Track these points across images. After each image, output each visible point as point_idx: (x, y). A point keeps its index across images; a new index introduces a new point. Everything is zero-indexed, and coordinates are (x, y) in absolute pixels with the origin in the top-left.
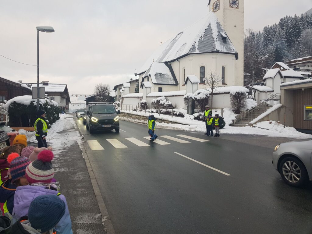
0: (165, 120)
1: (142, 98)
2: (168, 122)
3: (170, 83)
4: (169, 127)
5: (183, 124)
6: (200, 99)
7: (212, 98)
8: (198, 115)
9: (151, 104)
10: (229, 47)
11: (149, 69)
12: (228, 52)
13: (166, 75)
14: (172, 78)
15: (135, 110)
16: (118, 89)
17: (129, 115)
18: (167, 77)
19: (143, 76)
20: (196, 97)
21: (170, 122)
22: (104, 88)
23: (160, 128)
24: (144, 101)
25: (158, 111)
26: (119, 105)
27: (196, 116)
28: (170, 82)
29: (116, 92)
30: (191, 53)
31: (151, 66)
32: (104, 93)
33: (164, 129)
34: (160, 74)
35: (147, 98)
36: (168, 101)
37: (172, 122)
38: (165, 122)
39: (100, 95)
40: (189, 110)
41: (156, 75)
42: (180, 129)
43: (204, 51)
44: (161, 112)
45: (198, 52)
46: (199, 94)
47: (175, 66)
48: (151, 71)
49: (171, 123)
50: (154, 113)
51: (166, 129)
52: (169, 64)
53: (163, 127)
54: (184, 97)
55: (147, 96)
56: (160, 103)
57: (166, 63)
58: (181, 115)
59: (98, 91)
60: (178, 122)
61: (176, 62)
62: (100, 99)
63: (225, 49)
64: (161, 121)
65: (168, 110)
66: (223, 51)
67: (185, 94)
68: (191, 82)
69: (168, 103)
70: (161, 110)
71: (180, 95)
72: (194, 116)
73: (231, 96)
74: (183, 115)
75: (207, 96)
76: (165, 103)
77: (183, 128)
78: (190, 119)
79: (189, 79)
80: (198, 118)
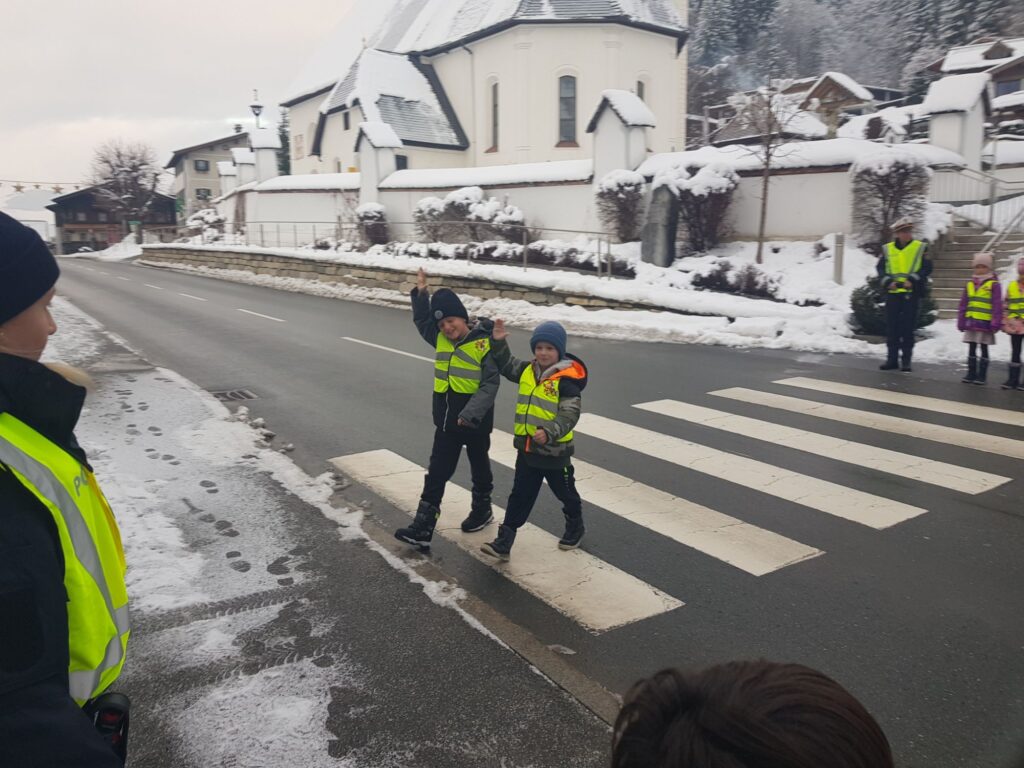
0: (572, 295)
1: (353, 195)
2: (591, 301)
3: (438, 141)
4: (617, 327)
6: (705, 193)
7: (765, 189)
8: (717, 267)
9: (413, 220)
10: (662, 6)
11: (350, 78)
12: (658, 24)
13: (418, 106)
14: (443, 118)
15: (325, 246)
16: (188, 165)
17: (317, 268)
18: (424, 113)
19: (325, 105)
20: (686, 184)
21: (603, 303)
22: (133, 158)
24: (369, 205)
25: (471, 250)
26: (219, 224)
27: (705, 274)
28: (437, 134)
29: (181, 176)
31: (355, 66)
32: (135, 179)
33: (596, 338)
34: (396, 99)
35: (384, 193)
36: (508, 209)
37: (613, 304)
38: (570, 305)
39: (115, 187)
40: (654, 244)
41: (383, 101)
42: (693, 338)
43: (578, 15)
44: (495, 254)
45: (554, 17)
46: (693, 170)
47: (450, 70)
48: (358, 84)
49: (612, 308)
50: (446, 258)
52: (424, 61)
54: (595, 188)
55: (383, 184)
56: (472, 216)
57: (414, 57)
58: (622, 271)
59: (110, 169)
60: (658, 302)
61: (459, 55)
62: (117, 202)
63: (648, 12)
64: (542, 298)
67: (586, 176)
68: (621, 118)
69: (511, 213)
70: (487, 246)
71: (562, 179)
72: (687, 272)
73: (855, 182)
74: (629, 267)
75: (733, 182)
76: (496, 215)
77: (708, 333)
78: (672, 285)
79: (611, 106)
80: (714, 282)
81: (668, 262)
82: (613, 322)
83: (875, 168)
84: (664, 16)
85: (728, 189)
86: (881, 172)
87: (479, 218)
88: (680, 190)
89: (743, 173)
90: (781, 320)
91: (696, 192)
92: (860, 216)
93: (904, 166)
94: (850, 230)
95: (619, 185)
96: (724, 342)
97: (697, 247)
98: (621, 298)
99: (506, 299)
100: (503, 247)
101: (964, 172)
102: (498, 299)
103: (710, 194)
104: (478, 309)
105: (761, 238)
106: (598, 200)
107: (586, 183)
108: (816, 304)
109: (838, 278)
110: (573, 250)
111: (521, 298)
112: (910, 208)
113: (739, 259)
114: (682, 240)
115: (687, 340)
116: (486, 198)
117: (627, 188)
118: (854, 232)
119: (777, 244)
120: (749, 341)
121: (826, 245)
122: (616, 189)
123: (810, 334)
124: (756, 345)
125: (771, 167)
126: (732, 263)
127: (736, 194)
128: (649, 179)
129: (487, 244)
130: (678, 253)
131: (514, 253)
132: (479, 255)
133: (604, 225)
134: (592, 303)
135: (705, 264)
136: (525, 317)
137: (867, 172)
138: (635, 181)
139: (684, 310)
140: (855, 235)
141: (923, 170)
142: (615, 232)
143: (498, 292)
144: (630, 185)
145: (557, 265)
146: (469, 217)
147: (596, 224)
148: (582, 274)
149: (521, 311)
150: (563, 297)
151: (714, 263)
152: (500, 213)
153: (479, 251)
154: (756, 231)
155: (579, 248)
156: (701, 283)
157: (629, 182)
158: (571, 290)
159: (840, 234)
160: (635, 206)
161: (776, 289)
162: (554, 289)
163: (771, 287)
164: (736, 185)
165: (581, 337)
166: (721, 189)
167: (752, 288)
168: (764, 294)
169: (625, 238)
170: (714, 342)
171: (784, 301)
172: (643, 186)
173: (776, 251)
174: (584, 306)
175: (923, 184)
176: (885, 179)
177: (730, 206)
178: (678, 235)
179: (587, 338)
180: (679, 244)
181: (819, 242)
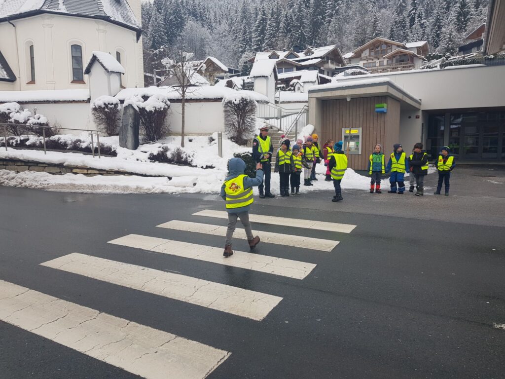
0: (77, 167)
2: (89, 171)
5: (145, 176)
6: (153, 110)
8: (162, 150)
10: (127, 14)
12: (126, 23)
20: (142, 105)
21: (98, 172)
23: (73, 191)
27: (155, 153)
30: (48, 10)
33: (92, 194)
36: (37, 116)
37: (102, 172)
38: (76, 173)
40: (126, 137)
42: (149, 190)
43: (80, 12)
44: (28, 143)
45: (65, 11)
46: (145, 98)
49: (102, 174)
51: (97, 194)
53: (81, 186)
54: (91, 105)
58: (108, 152)
60: (129, 170)
61: (6, 26)
63: (120, 16)
64: (58, 170)
65: (52, 138)
66: (117, 20)
67: (86, 99)
68: (104, 67)
69: (39, 119)
70: (22, 138)
71: (71, 99)
72: (146, 152)
73: (225, 107)
74: (113, 150)
75: (167, 105)
76: (28, 120)
77: (157, 187)
78: (137, 160)
79: (98, 60)
80: (160, 158)
81: (135, 147)
82: (102, 183)
83: (233, 101)
84: (130, 20)
85: (164, 108)
86: (236, 103)
87: (16, 121)
88: (139, 108)
89: (172, 101)
90: (196, 177)
91: (148, 109)
92: (229, 124)
93: (246, 100)
94: (224, 131)
95: (105, 104)
96: (166, 191)
97: (150, 139)
98: (107, 168)
99: (32, 172)
100: (33, 139)
101: (269, 104)
102: (27, 172)
103: (155, 110)
104: (13, 178)
105: (183, 134)
106: (93, 112)
107: (86, 102)
108: (211, 167)
109: (221, 154)
110: (79, 141)
111: (43, 171)
112: (249, 120)
113: (173, 145)
114: (142, 134)
115: (146, 191)
116: (22, 109)
117: (109, 106)
118: (225, 131)
119: (191, 137)
120: (179, 190)
121: (214, 138)
122: (103, 106)
123: (210, 184)
124: (183, 192)
125: (185, 98)
126: (169, 147)
127: (169, 111)
128: (122, 102)
129: (22, 137)
130: (141, 142)
131: (41, 142)
132: (17, 144)
133: (98, 126)
134: (89, 172)
135: (155, 148)
136: (45, 182)
137: (230, 102)
138: (114, 102)
139: (144, 174)
140: (226, 133)
141: (254, 102)
142: (104, 131)
143: (28, 167)
144: (112, 104)
145: (69, 149)
146: (10, 120)
147: (93, 126)
148: (84, 154)
149: (42, 179)
150: (71, 169)
151: (160, 147)
152: (30, 118)
153: (17, 141)
154: (180, 131)
155: (82, 140)
156: (153, 158)
157: (111, 103)
158: (76, 164)
159: (220, 132)
160: (115, 116)
161: (192, 161)
162: (64, 165)
163: (189, 160)
164: (169, 107)
165: (82, 193)
166: (161, 108)
167: (180, 160)
168: (186, 163)
169: (111, 133)
170: (161, 191)
171: (196, 166)
172: (119, 105)
173: (191, 141)
174: (84, 174)
175: (254, 109)
176: (238, 106)
177: (166, 117)
178: (140, 132)
179: (86, 193)
180: (140, 137)
181: (211, 136)
